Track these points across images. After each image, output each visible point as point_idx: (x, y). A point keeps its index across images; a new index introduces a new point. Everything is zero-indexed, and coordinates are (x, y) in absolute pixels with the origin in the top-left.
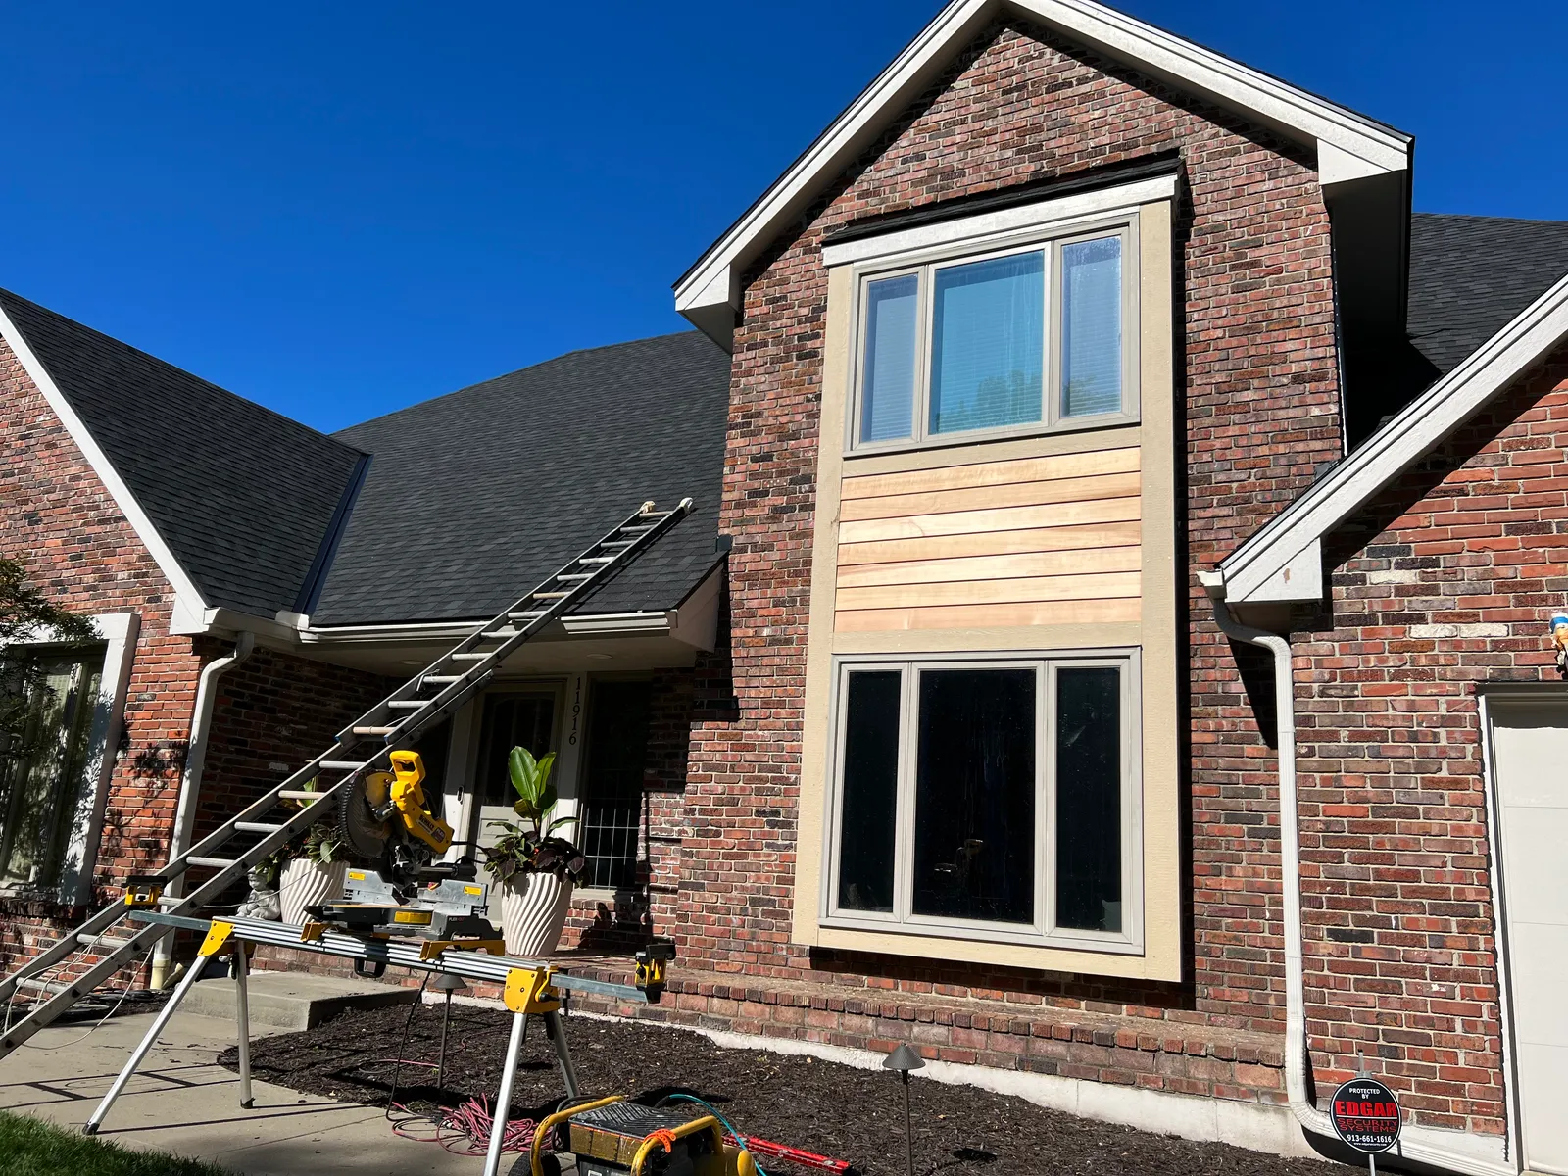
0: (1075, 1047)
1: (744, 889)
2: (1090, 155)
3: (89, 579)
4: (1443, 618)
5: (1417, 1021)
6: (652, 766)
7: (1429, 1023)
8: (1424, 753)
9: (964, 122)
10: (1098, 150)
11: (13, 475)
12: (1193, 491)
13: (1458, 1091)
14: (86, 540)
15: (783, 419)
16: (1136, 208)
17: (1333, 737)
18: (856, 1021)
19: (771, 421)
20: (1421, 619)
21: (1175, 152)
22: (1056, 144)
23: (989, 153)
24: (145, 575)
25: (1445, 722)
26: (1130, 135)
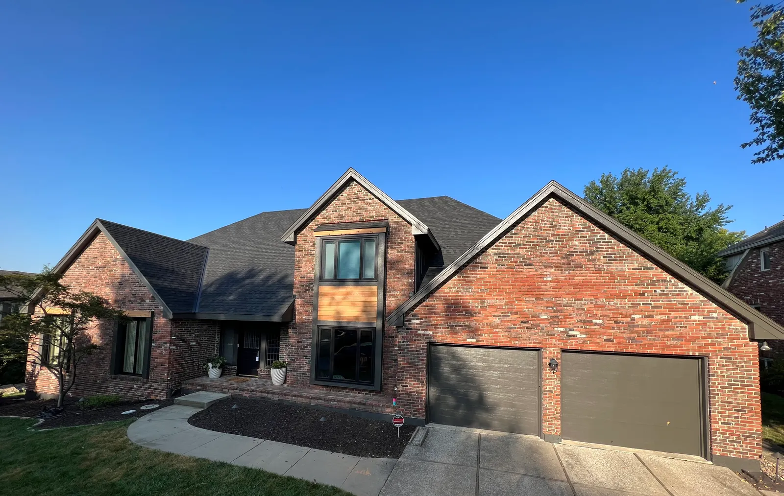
0: (359, 406)
1: (300, 371)
2: (371, 217)
3: (139, 301)
4: (423, 330)
5: (413, 400)
6: (281, 341)
7: (415, 400)
8: (418, 354)
9: (345, 204)
10: (373, 217)
11: (112, 271)
12: (388, 294)
13: (419, 412)
14: (137, 291)
15: (307, 269)
16: (377, 234)
17: (404, 350)
18: (320, 401)
19: (304, 269)
20: (419, 330)
21: (388, 219)
22: (364, 214)
23: (350, 213)
24: (154, 301)
25: (422, 349)
26: (379, 214)
